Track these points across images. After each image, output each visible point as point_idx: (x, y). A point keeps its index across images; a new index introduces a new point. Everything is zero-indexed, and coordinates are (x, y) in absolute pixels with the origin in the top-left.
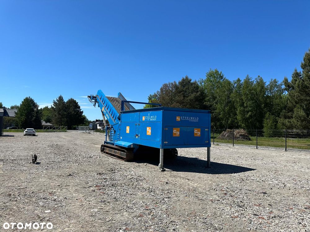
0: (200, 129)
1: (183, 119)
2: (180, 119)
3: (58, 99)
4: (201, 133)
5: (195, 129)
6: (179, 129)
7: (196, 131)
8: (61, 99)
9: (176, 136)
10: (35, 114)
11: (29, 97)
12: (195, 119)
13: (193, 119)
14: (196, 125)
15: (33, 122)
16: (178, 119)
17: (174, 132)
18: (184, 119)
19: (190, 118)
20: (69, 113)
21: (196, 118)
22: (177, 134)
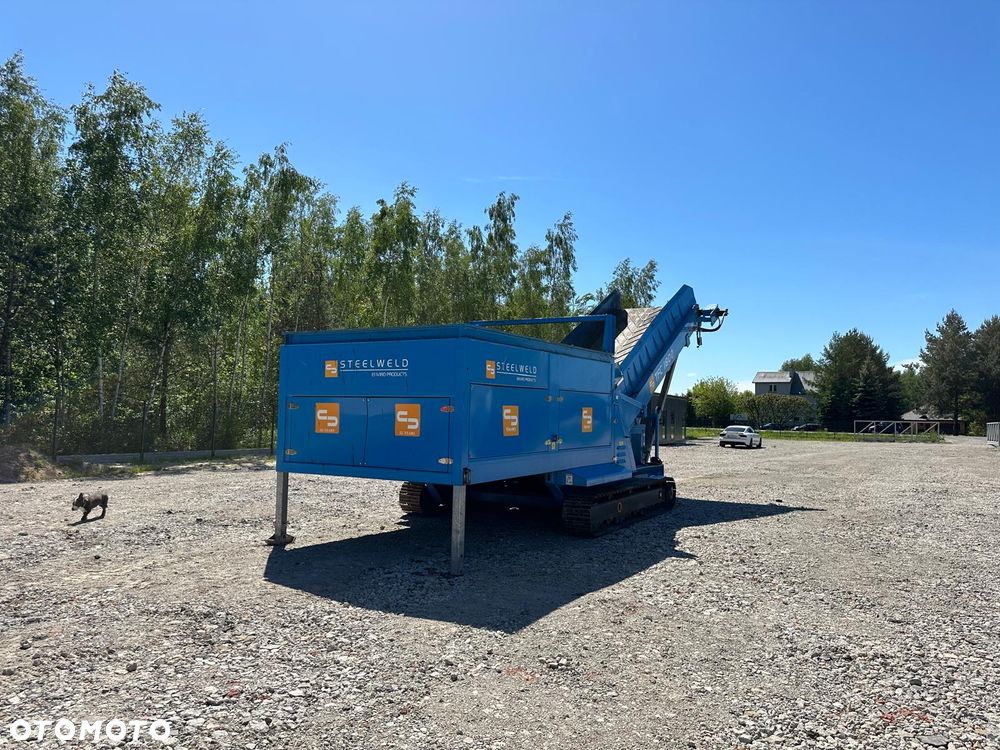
0: (419, 405)
1: (347, 368)
2: (339, 369)
3: (942, 324)
4: (421, 425)
5: (397, 406)
6: (337, 405)
7: (401, 415)
8: (954, 322)
9: (327, 431)
10: (861, 384)
11: (855, 331)
12: (393, 365)
13: (385, 366)
14: (403, 391)
15: (855, 408)
16: (331, 369)
17: (320, 418)
18: (353, 367)
19: (375, 364)
20: (982, 374)
21: (400, 363)
22: (329, 424)
